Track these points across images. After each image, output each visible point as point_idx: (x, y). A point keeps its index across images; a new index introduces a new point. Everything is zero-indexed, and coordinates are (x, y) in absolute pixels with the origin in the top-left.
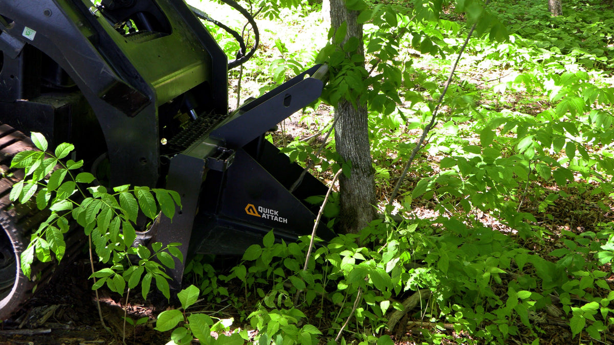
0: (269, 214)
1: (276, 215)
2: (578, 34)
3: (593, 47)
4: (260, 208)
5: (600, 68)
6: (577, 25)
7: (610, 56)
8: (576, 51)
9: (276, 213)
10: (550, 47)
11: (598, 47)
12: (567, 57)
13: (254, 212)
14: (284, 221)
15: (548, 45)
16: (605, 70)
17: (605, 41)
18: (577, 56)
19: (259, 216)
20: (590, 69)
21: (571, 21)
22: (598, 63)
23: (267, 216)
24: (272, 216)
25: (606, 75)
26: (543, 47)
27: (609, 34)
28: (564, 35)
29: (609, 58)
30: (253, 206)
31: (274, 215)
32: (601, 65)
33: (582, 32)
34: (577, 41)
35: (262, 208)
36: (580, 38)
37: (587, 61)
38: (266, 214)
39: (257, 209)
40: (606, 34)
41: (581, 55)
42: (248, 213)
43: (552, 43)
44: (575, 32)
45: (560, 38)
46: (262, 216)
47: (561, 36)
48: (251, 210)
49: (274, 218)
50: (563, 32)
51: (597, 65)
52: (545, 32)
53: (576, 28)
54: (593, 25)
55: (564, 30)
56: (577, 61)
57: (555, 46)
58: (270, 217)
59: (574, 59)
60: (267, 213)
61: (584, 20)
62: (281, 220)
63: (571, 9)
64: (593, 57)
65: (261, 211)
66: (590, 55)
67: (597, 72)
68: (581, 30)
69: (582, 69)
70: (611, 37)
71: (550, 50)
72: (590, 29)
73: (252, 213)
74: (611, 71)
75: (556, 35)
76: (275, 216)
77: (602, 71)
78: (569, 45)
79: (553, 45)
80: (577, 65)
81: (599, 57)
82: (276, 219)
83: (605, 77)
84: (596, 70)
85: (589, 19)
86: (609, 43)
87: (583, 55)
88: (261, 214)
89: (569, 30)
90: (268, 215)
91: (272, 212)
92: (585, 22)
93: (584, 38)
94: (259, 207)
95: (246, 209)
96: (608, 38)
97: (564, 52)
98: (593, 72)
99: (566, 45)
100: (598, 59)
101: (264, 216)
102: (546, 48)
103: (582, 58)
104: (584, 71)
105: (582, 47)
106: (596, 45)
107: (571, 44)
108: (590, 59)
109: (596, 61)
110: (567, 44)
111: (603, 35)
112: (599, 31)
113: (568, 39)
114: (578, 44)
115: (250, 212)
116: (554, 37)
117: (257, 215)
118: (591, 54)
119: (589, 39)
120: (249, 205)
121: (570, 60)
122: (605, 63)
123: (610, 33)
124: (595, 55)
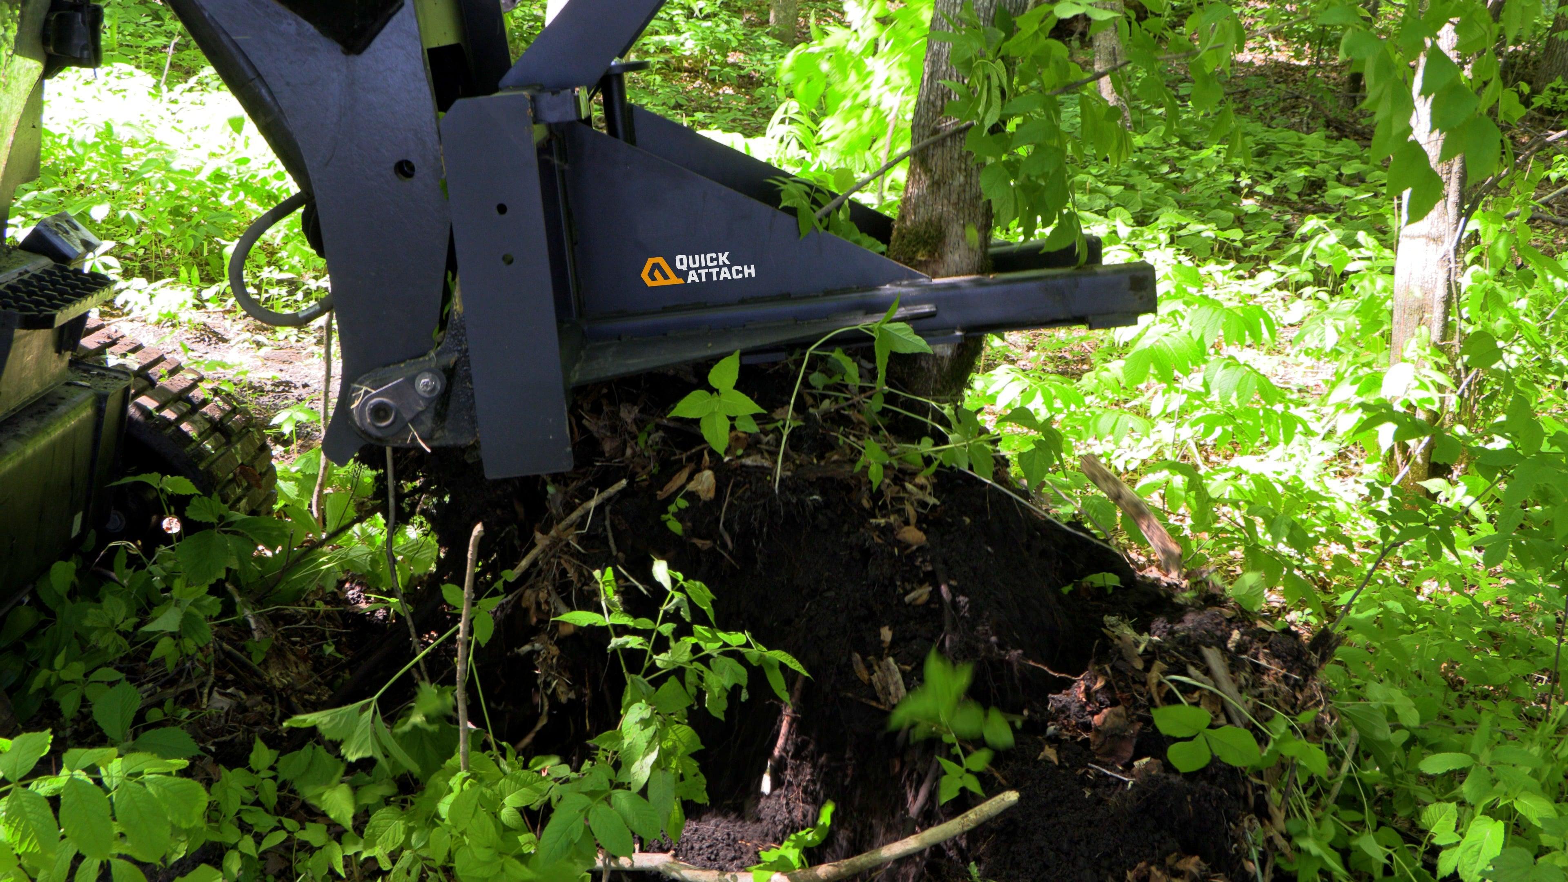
0: (707, 267)
1: (724, 265)
2: (1173, 175)
3: (1208, 205)
4: (681, 260)
5: (1228, 257)
6: (1170, 153)
7: (1249, 227)
8: (1168, 217)
9: (723, 258)
10: (1108, 208)
11: (1221, 206)
12: (1148, 232)
13: (666, 277)
14: (747, 271)
15: (1100, 202)
16: (1239, 261)
17: (1236, 190)
18: (1172, 229)
19: (681, 281)
20: (1205, 260)
21: (1154, 144)
22: (1222, 244)
23: (699, 275)
24: (714, 271)
25: (1241, 272)
26: (1090, 210)
27: (1243, 173)
28: (1141, 179)
29: (1248, 232)
30: (660, 260)
31: (718, 266)
32: (1229, 248)
33: (1181, 171)
34: (1170, 191)
35: (684, 257)
36: (1177, 185)
37: (1196, 242)
38: (696, 269)
39: (672, 265)
40: (1237, 175)
41: (1181, 227)
42: (650, 283)
43: (1110, 198)
44: (1165, 169)
45: (1130, 187)
46: (686, 279)
47: (1131, 181)
48: (657, 274)
49: (718, 274)
50: (1135, 172)
51: (1220, 250)
52: (1094, 171)
53: (1165, 160)
54: (1205, 153)
55: (1139, 165)
56: (1172, 241)
57: (1117, 205)
58: (709, 275)
59: (1164, 237)
60: (700, 267)
61: (1185, 142)
62: (738, 272)
63: (1151, 114)
64: (1209, 231)
65: (684, 268)
66: (1201, 227)
67: (1219, 267)
68: (1179, 165)
69: (1183, 258)
70: (1249, 182)
71: (1106, 216)
72: (1200, 164)
73: (660, 282)
74: (1252, 264)
75: (1121, 179)
76: (720, 267)
77: (1232, 264)
78: (1152, 202)
79: (1113, 203)
80: (1171, 251)
81: (1223, 230)
82: (725, 274)
83: (1240, 277)
84: (1218, 263)
85: (1196, 139)
86: (1247, 196)
87: (1184, 227)
88: (683, 275)
89: (1151, 166)
90: (703, 272)
91: (712, 260)
92: (1188, 145)
93: (1188, 186)
94: (678, 258)
95: (645, 275)
96: (1242, 184)
97: (1142, 220)
98: (1211, 266)
99: (1144, 203)
100: (1223, 235)
101: (692, 277)
102: (1097, 212)
103: (1182, 232)
104: (1190, 264)
105: (1184, 206)
106: (1215, 202)
107: (1156, 199)
108: (1204, 234)
109: (1216, 239)
110: (1147, 200)
111: (1232, 178)
112: (1220, 167)
113: (1148, 186)
114: (1171, 200)
115: (653, 278)
116: (1116, 184)
117: (674, 280)
118: (1203, 222)
119: (1197, 187)
120: (651, 261)
121: (1155, 238)
122: (1238, 244)
123: (1248, 171)
124: (1213, 226)
